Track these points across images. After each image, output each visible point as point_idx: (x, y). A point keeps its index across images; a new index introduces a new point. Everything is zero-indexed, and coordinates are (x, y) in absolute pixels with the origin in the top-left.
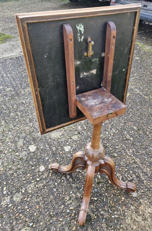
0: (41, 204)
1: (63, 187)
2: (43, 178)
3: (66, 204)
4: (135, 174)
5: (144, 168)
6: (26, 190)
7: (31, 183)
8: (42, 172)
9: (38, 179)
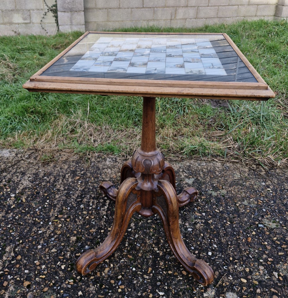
0: (244, 240)
1: (199, 243)
2: (234, 279)
3: (203, 221)
4: (81, 201)
5: (60, 200)
6: (271, 274)
7: (260, 282)
8: (233, 291)
9: (245, 281)
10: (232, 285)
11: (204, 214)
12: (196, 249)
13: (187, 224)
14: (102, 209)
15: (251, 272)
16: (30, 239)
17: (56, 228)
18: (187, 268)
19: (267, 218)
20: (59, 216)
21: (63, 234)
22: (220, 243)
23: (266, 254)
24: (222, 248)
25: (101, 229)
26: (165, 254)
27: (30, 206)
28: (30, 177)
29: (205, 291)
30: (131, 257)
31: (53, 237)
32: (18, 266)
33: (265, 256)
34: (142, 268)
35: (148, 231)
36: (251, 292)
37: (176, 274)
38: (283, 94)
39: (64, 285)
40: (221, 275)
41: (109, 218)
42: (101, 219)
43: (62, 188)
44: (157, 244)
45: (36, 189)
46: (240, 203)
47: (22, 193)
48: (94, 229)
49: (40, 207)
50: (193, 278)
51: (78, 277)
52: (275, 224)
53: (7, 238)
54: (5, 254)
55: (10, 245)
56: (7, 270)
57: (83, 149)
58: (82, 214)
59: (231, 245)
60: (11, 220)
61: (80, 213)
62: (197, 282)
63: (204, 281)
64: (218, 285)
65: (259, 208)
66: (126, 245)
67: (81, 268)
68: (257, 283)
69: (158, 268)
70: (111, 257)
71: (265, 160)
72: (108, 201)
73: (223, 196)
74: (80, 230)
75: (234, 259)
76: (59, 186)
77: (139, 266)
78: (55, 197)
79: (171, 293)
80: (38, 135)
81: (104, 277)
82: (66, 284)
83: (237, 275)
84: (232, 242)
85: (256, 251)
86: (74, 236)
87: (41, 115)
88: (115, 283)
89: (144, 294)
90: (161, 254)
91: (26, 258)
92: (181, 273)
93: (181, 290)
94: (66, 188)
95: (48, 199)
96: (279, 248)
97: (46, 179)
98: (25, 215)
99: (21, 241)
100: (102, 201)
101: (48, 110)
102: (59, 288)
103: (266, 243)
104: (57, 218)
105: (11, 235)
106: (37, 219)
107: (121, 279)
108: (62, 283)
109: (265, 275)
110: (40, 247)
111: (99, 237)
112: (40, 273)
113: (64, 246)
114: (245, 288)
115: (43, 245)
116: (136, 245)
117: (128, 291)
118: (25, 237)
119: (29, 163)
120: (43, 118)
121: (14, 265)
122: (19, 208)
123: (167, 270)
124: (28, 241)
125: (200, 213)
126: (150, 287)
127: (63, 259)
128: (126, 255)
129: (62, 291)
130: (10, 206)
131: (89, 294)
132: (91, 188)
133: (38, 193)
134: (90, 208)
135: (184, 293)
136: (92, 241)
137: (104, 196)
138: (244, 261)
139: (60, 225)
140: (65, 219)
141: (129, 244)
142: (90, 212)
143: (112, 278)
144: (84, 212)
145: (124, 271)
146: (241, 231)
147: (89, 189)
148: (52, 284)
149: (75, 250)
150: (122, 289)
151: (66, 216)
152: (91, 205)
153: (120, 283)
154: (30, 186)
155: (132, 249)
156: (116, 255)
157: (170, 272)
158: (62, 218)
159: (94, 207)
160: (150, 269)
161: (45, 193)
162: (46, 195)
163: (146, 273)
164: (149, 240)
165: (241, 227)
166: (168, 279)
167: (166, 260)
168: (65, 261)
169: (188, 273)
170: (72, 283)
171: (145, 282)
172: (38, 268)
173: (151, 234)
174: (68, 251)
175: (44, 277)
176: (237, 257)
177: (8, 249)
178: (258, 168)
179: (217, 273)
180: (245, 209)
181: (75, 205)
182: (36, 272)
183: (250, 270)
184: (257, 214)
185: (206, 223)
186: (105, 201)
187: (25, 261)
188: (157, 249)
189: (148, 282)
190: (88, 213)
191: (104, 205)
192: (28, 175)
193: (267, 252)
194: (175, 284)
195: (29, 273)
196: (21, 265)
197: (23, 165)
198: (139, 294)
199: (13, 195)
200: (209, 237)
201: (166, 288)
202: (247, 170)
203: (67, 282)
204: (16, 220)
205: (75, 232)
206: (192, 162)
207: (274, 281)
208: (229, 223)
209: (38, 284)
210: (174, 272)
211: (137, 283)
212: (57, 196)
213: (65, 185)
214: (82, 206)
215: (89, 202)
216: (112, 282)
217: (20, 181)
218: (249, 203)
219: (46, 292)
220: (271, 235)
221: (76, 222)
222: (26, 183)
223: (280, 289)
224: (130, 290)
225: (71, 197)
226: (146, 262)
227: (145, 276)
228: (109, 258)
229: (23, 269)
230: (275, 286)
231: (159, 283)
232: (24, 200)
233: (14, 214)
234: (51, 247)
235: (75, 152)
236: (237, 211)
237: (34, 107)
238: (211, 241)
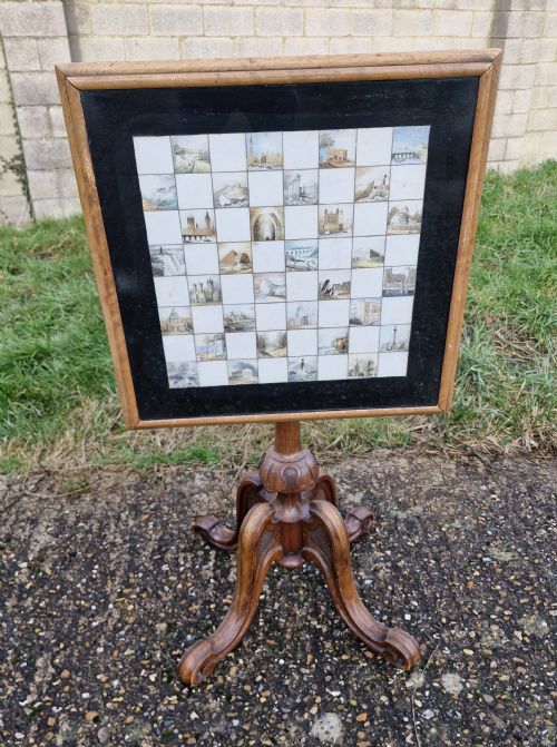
0: (461, 588)
1: (386, 602)
2: (452, 652)
3: (389, 564)
4: (162, 558)
5: (120, 563)
6: (510, 635)
7: (494, 650)
8: (453, 670)
9: (470, 652)
10: (450, 662)
11: (389, 552)
12: (382, 613)
13: (362, 573)
14: (204, 567)
15: (478, 637)
16: (79, 638)
17: (123, 612)
18: (374, 646)
19: (496, 546)
20: (126, 591)
21: (139, 622)
22: (422, 598)
23: (500, 605)
24: (427, 606)
25: (209, 603)
26: (331, 629)
27: (63, 581)
28: (48, 527)
29: (408, 678)
30: (272, 642)
31: (121, 629)
32: (67, 688)
33: (498, 609)
34: (295, 659)
35: (295, 594)
36: (482, 668)
37: (355, 658)
38: (503, 319)
39: (162, 708)
40: (430, 650)
41: (219, 582)
42: (206, 587)
43: (119, 540)
44: (315, 614)
45: (68, 547)
46: (447, 525)
47: (41, 559)
48: (197, 604)
49: (84, 580)
50: (385, 661)
51: (185, 691)
52: (510, 554)
53: (34, 644)
54: (38, 672)
55: (42, 655)
56: (47, 698)
57: (144, 460)
58: (168, 581)
59: (441, 598)
60: (33, 611)
61: (164, 581)
62: (393, 666)
63: (405, 663)
64: (427, 666)
65: (481, 530)
66: (261, 624)
67: (190, 674)
68: (490, 652)
69: (323, 654)
70: (237, 648)
71: (483, 445)
72: (213, 553)
73: (418, 517)
74: (170, 611)
75: (449, 620)
76: (112, 537)
77: (290, 655)
78: (108, 557)
79: (351, 691)
80: (45, 442)
81: (230, 683)
82: (165, 705)
83: (456, 645)
84: (441, 592)
85: (484, 602)
86: (162, 621)
87: (43, 402)
88: (252, 690)
89: (306, 699)
90: (324, 630)
91: (80, 674)
92: (364, 656)
93: (368, 683)
94: (127, 538)
95: (95, 564)
96: (520, 592)
97: (82, 527)
98: (58, 599)
99: (62, 646)
100: (201, 553)
101: (55, 391)
102: (153, 713)
103: (498, 587)
104: (121, 595)
105: (39, 638)
106: (83, 602)
107: (262, 681)
108: (157, 704)
109: (501, 638)
110: (100, 650)
111: (208, 617)
112: (111, 695)
113: (146, 642)
114: (471, 664)
115: (105, 647)
116: (278, 621)
117: (277, 698)
118: (67, 636)
119: (41, 499)
120: (46, 406)
121: (58, 689)
122: (42, 587)
123: (338, 655)
124: (76, 643)
125: (382, 551)
126: (315, 687)
127: (150, 664)
128: (264, 641)
129: (160, 718)
130: (22, 585)
131: (211, 714)
132: (176, 532)
133: (73, 554)
134: (182, 569)
135: (373, 687)
136: (196, 626)
137: (202, 544)
138: (466, 622)
139: (131, 607)
140: (138, 595)
141: (266, 622)
142: (183, 576)
143: (244, 683)
144: (172, 578)
145: (265, 667)
146: (455, 573)
147: (172, 535)
148: (138, 709)
149: (168, 646)
150: (266, 697)
151: (138, 589)
152: (182, 563)
153: (261, 687)
154: (54, 543)
155: (271, 629)
156: (245, 643)
157: (344, 657)
158: (130, 593)
159: (188, 565)
160: (310, 657)
161: (87, 552)
162: (90, 555)
163: (303, 664)
164: (299, 608)
165: (454, 565)
166: (342, 670)
167: (334, 639)
168: (153, 667)
169: (376, 653)
170: (176, 702)
171: (305, 679)
172: (107, 686)
173: (302, 599)
174: (155, 650)
175: (121, 699)
176: (453, 617)
177: (39, 662)
178: (472, 461)
179: (424, 647)
180: (458, 534)
181: (151, 568)
182: (105, 694)
183: (477, 635)
184: (478, 540)
185: (395, 568)
186: (207, 553)
187: (78, 679)
188: (316, 623)
189: (310, 680)
190: (179, 578)
191: (206, 560)
192: (45, 524)
193: (501, 602)
194: (357, 676)
195: (93, 698)
196: (72, 686)
197: (29, 504)
198: (298, 701)
199: (24, 565)
200: (402, 591)
201: (342, 683)
202: (453, 467)
203: (166, 702)
204: (41, 609)
205: (162, 615)
206: (355, 462)
207: (516, 646)
208: (433, 562)
209: (114, 712)
210: (352, 656)
211: (291, 683)
212: (113, 556)
213: (123, 534)
214: (165, 568)
215: (177, 559)
216: (247, 688)
217: (30, 536)
218: (463, 524)
219: (132, 723)
220: (505, 573)
221: (159, 597)
222: (43, 537)
223: (526, 656)
224: (280, 696)
225: (139, 554)
226: (302, 646)
227: (303, 670)
228: (234, 650)
229: (78, 692)
230: (519, 652)
231: (328, 678)
232: (49, 572)
233: (34, 598)
234: (122, 648)
235: (129, 469)
236: (444, 540)
237: (25, 387)
238: (407, 597)
